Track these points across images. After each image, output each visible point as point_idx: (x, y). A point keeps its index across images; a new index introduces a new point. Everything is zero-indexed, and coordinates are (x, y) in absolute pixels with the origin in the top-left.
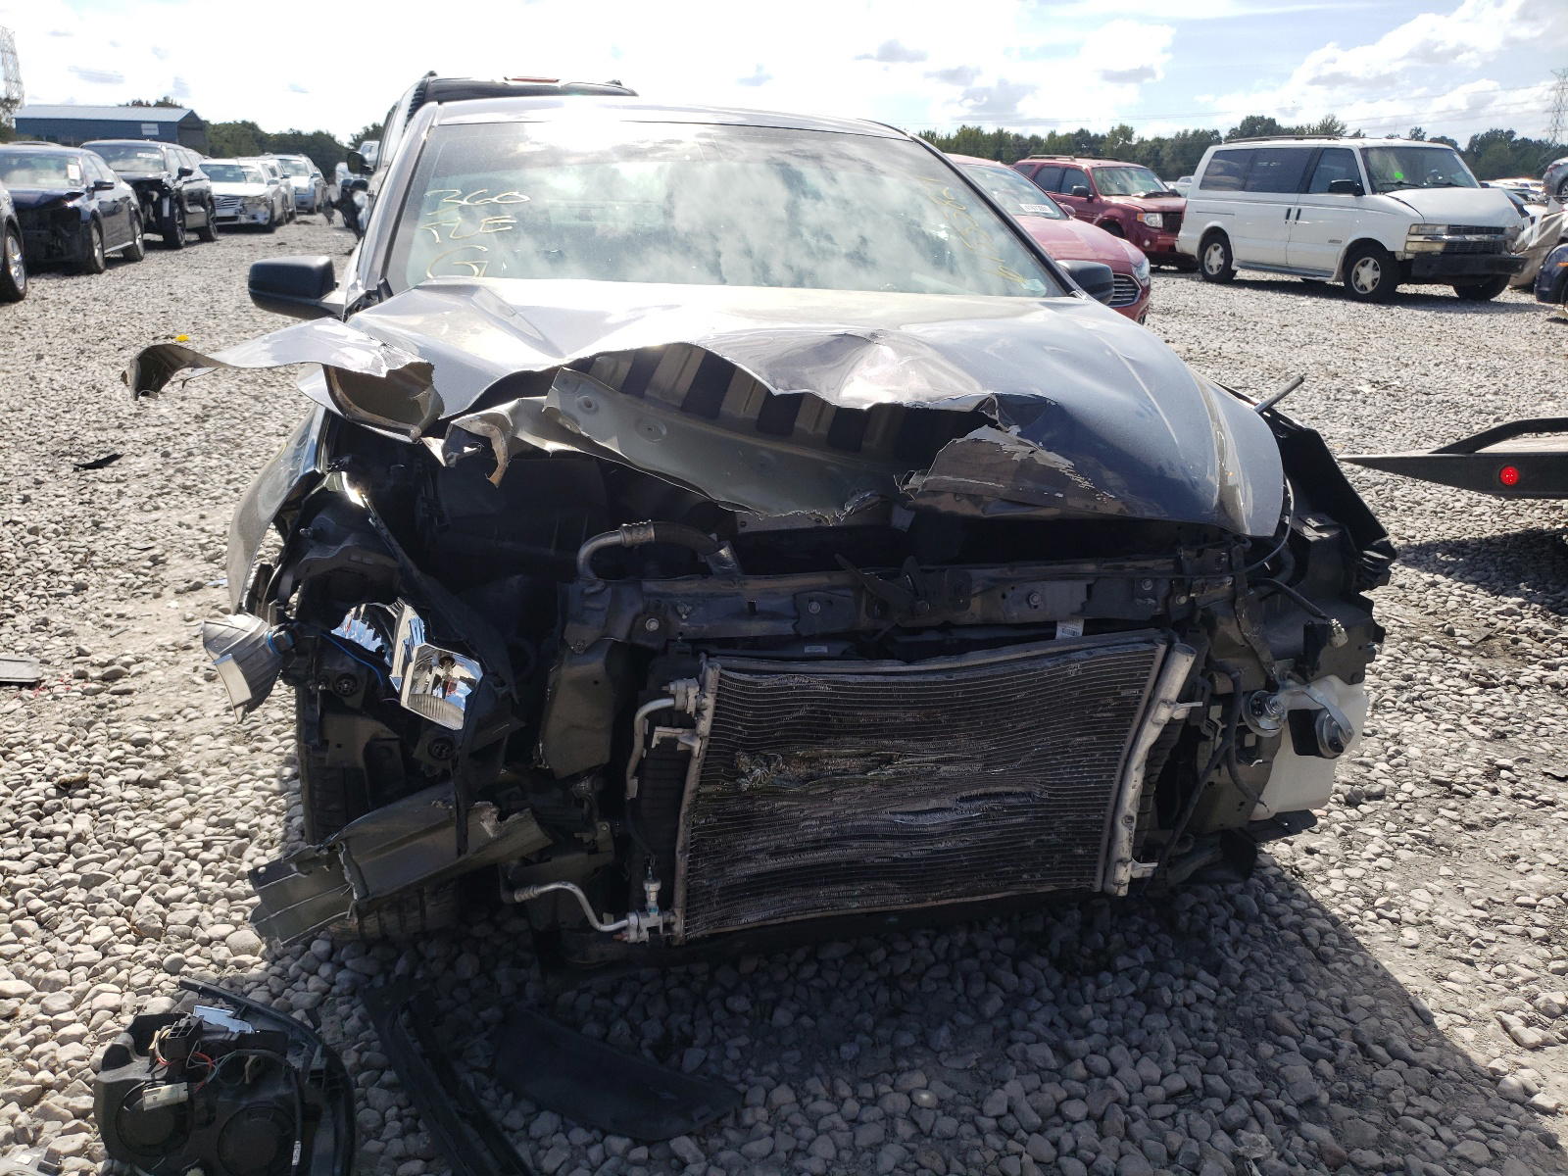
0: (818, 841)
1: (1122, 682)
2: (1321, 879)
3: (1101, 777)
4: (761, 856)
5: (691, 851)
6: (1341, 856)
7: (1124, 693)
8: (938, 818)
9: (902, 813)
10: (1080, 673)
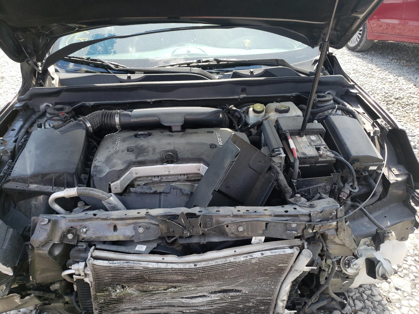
0: (151, 307)
1: (278, 263)
2: (398, 305)
3: (271, 287)
4: (129, 310)
5: (99, 310)
6: (410, 292)
7: (279, 265)
8: (201, 300)
9: (186, 298)
10: (258, 261)
